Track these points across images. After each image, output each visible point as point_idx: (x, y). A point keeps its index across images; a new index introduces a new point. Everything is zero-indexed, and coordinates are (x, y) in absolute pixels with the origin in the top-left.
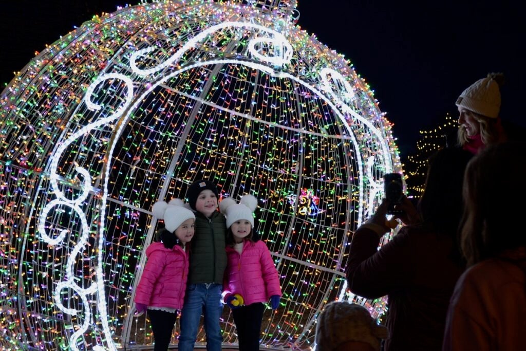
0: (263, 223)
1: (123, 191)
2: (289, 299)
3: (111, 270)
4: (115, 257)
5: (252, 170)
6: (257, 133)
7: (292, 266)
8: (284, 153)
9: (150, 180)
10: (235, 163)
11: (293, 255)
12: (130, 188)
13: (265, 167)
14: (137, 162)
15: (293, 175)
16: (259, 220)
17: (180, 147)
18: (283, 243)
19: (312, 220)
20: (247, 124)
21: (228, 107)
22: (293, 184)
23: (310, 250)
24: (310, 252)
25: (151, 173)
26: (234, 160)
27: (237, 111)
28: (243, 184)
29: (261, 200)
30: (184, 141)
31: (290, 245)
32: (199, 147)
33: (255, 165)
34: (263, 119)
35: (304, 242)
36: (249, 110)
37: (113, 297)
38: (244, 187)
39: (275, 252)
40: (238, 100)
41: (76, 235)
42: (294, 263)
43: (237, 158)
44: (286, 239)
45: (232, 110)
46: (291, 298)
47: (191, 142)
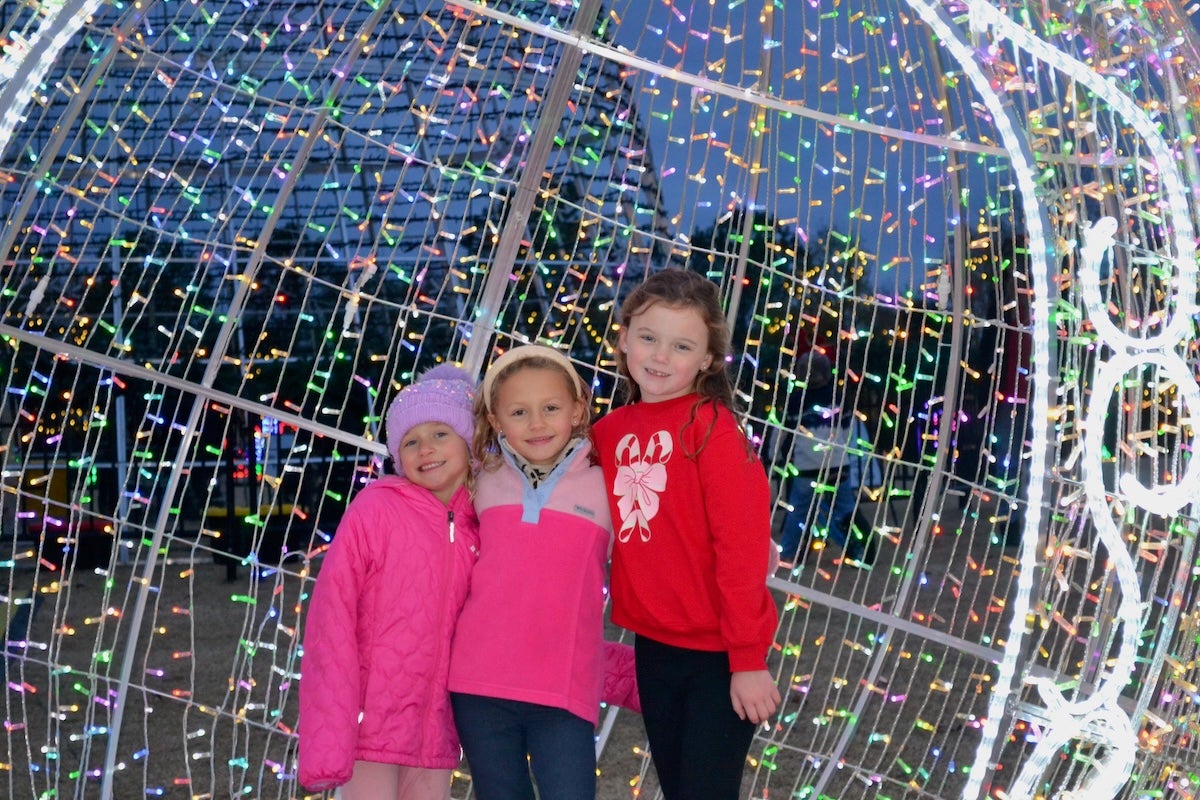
0: (828, 494)
1: (319, 381)
2: (913, 784)
3: (275, 668)
4: (289, 621)
5: (784, 298)
6: (792, 159)
7: (929, 659)
8: (890, 230)
9: (415, 342)
10: (720, 274)
11: (933, 613)
12: (342, 369)
13: (827, 284)
14: (365, 278)
15: (931, 313)
16: (813, 484)
17: (519, 217)
18: (897, 571)
19: (1002, 484)
20: (753, 125)
21: (680, 65)
22: (931, 348)
23: (993, 598)
24: (995, 604)
25: (416, 315)
26: (719, 263)
27: (713, 76)
28: (752, 349)
29: (817, 408)
30: (532, 197)
31: (924, 581)
32: (587, 217)
33: (793, 278)
34: (811, 105)
35: (974, 566)
36: (758, 73)
37: (276, 768)
38: (755, 363)
39: (869, 603)
40: (713, 35)
41: (144, 541)
42: (935, 649)
43: (726, 254)
44: (908, 556)
45: (695, 73)
46: (920, 780)
47: (558, 198)
